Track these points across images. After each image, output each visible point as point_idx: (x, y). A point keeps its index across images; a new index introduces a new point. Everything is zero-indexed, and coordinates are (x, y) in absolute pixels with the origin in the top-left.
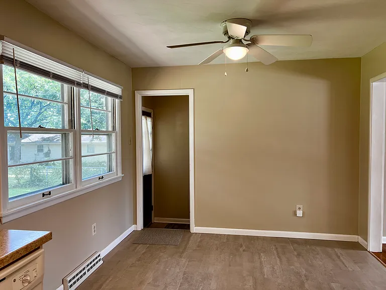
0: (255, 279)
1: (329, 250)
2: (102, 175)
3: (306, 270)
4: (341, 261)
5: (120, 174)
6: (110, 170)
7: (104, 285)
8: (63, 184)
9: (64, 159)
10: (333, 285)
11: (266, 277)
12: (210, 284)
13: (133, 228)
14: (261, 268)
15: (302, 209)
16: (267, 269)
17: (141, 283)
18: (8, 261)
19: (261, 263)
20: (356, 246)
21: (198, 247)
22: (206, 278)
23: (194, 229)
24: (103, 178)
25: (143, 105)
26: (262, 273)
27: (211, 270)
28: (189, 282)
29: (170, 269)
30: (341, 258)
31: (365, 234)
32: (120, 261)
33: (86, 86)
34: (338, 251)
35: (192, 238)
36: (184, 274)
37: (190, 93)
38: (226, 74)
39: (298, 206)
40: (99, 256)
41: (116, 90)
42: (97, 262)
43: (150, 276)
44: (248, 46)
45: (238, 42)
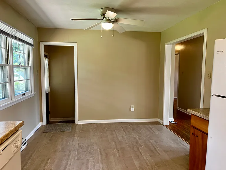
0: (115, 142)
1: (147, 126)
2: (24, 93)
3: (138, 136)
4: (152, 130)
5: (33, 93)
6: (27, 90)
7: (33, 156)
8: (3, 98)
9: (3, 83)
10: (151, 141)
11: (120, 141)
12: (94, 147)
13: (40, 124)
14: (117, 137)
15: (133, 107)
16: (120, 138)
17: (55, 152)
18: (9, 135)
19: (116, 135)
20: (157, 123)
21: (82, 131)
22: (90, 145)
23: (78, 122)
24: (25, 94)
25: (45, 51)
26: (118, 139)
27: (92, 141)
28: (82, 148)
29: (69, 143)
30: (152, 129)
31: (161, 118)
32: (38, 143)
33: (16, 38)
34: (150, 126)
35: (77, 127)
36: (78, 144)
37: (75, 45)
38: (101, 37)
39: (132, 106)
40: (25, 140)
41: (31, 41)
42: (24, 144)
43: (59, 148)
44: (113, 23)
45: (109, 20)
